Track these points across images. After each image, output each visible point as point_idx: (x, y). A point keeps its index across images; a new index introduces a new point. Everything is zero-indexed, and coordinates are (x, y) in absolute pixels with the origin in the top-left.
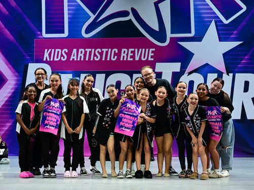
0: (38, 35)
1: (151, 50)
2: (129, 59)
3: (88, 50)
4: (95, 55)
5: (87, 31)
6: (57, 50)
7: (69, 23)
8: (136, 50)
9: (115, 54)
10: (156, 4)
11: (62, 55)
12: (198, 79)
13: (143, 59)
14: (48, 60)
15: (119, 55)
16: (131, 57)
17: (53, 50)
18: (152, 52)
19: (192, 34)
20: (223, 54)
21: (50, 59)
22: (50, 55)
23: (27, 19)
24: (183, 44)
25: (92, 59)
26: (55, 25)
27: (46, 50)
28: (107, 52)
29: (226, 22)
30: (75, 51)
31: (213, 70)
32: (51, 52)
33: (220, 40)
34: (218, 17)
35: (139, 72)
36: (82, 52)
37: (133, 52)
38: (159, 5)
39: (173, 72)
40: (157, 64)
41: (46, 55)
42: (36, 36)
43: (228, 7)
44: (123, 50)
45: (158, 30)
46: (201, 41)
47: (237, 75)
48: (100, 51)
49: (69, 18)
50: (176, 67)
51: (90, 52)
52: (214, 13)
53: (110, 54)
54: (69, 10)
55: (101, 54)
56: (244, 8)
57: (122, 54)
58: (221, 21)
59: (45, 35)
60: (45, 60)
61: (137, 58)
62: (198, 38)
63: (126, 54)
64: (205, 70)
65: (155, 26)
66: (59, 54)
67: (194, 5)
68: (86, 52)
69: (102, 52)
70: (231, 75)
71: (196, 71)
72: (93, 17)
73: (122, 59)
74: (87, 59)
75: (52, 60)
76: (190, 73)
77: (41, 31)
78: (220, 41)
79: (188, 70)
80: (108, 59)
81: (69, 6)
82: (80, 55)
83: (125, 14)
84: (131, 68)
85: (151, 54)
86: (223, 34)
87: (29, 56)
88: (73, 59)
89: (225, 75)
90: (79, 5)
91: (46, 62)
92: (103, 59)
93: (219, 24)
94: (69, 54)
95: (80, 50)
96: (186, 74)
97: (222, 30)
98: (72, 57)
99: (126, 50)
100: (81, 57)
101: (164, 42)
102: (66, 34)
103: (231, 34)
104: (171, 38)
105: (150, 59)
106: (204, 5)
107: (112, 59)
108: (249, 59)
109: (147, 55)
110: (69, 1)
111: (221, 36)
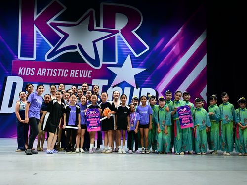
0: (16, 58)
1: (90, 71)
2: (75, 76)
3: (49, 69)
4: (53, 73)
5: (49, 57)
6: (28, 68)
7: (37, 51)
8: (80, 71)
9: (66, 73)
10: (94, 42)
11: (31, 72)
13: (84, 77)
14: (21, 74)
15: (69, 73)
16: (77, 75)
17: (25, 68)
19: (116, 62)
20: (135, 76)
21: (23, 74)
22: (23, 71)
23: (8, 47)
24: (110, 68)
25: (51, 75)
26: (27, 52)
27: (20, 68)
28: (61, 71)
29: (137, 56)
30: (40, 69)
31: (129, 85)
34: (132, 53)
35: (81, 85)
37: (78, 72)
38: (96, 43)
39: (103, 86)
40: (93, 80)
41: (20, 71)
42: (13, 58)
43: (138, 47)
44: (72, 70)
45: (94, 59)
46: (121, 67)
47: (142, 89)
48: (57, 70)
49: (37, 48)
50: (105, 82)
51: (50, 71)
52: (130, 50)
53: (64, 73)
54: (37, 42)
55: (57, 72)
56: (148, 48)
57: (71, 73)
58: (134, 55)
59: (20, 58)
60: (19, 74)
61: (81, 76)
62: (119, 65)
63: (73, 73)
64: (123, 85)
65: (93, 57)
66: (29, 71)
67: (118, 45)
68: (47, 71)
69: (58, 71)
70: (139, 89)
71: (118, 85)
72: (53, 48)
73: (71, 76)
74: (48, 75)
75: (24, 74)
76: (114, 87)
77: (17, 55)
78: (133, 67)
79: (112, 85)
80: (62, 76)
81: (37, 40)
82: (43, 72)
83: (74, 47)
84: (77, 82)
85: (89, 74)
86: (134, 63)
87: (8, 71)
88: (39, 75)
89: (135, 89)
90: (44, 40)
91: (20, 76)
92: (59, 76)
93: (132, 57)
94: (36, 71)
95: (43, 69)
96: (111, 87)
97: (134, 61)
98: (38, 74)
99: (74, 71)
100: (44, 74)
101: (98, 66)
102: (34, 58)
103: (140, 64)
104: (103, 64)
105: (89, 77)
106: (124, 45)
107: (65, 76)
108: (150, 80)
109: (87, 74)
110: (37, 37)
111: (134, 65)
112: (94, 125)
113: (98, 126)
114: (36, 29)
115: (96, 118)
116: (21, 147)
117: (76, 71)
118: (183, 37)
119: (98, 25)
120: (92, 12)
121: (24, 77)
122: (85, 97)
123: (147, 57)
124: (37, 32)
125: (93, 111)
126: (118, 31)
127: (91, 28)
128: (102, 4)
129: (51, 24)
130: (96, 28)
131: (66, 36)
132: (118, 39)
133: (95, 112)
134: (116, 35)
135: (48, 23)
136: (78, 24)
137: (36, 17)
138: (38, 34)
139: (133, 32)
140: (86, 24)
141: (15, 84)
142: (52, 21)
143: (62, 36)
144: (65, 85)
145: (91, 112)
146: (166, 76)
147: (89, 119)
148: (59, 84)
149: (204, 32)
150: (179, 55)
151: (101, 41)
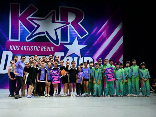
0: (8, 40)
1: (53, 47)
3: (28, 47)
4: (31, 48)
5: (28, 39)
6: (15, 46)
7: (20, 35)
9: (39, 48)
10: (55, 30)
11: (17, 48)
12: (71, 59)
13: (50, 51)
15: (40, 49)
16: (45, 50)
18: (53, 48)
19: (69, 42)
20: (80, 50)
22: (12, 48)
23: (3, 33)
24: (65, 45)
25: (29, 50)
26: (15, 36)
27: (11, 46)
28: (36, 48)
29: (81, 38)
30: (23, 46)
31: (76, 56)
32: (13, 46)
33: (79, 45)
34: (78, 36)
36: (25, 47)
37: (46, 48)
38: (57, 30)
39: (61, 56)
40: (55, 53)
41: (11, 48)
42: (6, 40)
43: (82, 33)
44: (42, 47)
47: (85, 57)
50: (62, 54)
51: (29, 47)
52: (77, 35)
53: (37, 48)
54: (21, 30)
55: (33, 48)
56: (88, 33)
57: (42, 49)
58: (79, 38)
59: (10, 40)
61: (47, 50)
62: (71, 43)
63: (43, 49)
64: (73, 55)
65: (55, 39)
67: (70, 31)
68: (27, 47)
70: (83, 57)
71: (70, 56)
72: (30, 34)
73: (41, 50)
74: (27, 50)
77: (9, 38)
79: (67, 55)
80: (36, 50)
81: (21, 29)
82: (24, 48)
83: (43, 33)
85: (53, 49)
87: (3, 48)
89: (80, 58)
90: (25, 29)
91: (11, 51)
92: (34, 50)
93: (78, 38)
94: (20, 48)
95: (25, 46)
96: (66, 57)
97: (80, 41)
98: (21, 49)
99: (43, 47)
101: (58, 44)
102: (19, 40)
103: (83, 42)
104: (61, 43)
105: (52, 51)
106: (73, 31)
107: (38, 50)
108: (89, 52)
109: (51, 49)
110: (21, 27)
111: (79, 43)
112: (56, 80)
113: (59, 80)
114: (20, 22)
115: (57, 75)
116: (12, 94)
117: (45, 47)
118: (108, 26)
119: (58, 19)
120: (54, 12)
121: (12, 51)
122: (51, 63)
123: (87, 39)
124: (21, 24)
125: (55, 71)
126: (69, 23)
127: (53, 21)
128: (60, 7)
129: (29, 19)
130: (56, 21)
131: (38, 26)
132: (70, 28)
133: (56, 72)
134: (69, 25)
135: (27, 18)
136: (45, 19)
137: (20, 15)
138: (21, 25)
139: (79, 23)
140: (50, 19)
141: (7, 56)
142: (30, 17)
143: (36, 26)
144: (38, 56)
145: (54, 72)
146: (98, 50)
147: (53, 77)
148: (35, 55)
149: (121, 24)
150: (106, 37)
151: (60, 29)
